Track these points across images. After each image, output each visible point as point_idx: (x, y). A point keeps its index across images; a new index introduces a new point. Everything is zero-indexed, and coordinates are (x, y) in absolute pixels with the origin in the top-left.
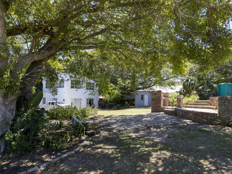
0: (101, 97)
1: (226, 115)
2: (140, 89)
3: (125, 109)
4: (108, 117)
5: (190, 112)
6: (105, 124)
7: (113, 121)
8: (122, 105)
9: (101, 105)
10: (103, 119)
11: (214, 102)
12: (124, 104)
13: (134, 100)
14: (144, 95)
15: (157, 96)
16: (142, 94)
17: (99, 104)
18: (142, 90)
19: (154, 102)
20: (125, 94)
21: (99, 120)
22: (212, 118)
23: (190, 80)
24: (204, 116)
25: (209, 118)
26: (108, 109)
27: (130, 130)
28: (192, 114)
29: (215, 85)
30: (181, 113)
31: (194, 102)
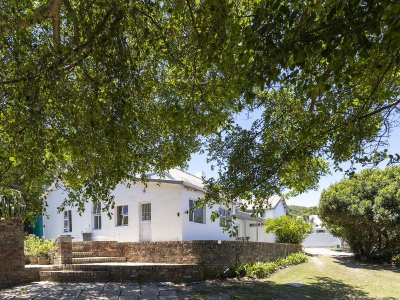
1: (216, 265)
24: (187, 270)
28: (165, 270)
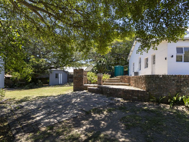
0: (8, 76)
2: (53, 68)
3: (39, 88)
4: (22, 101)
5: (120, 90)
6: (20, 115)
7: (33, 107)
8: (36, 84)
9: (9, 84)
10: (16, 105)
11: (125, 80)
12: (37, 82)
13: (48, 78)
14: (59, 74)
15: (79, 74)
16: (57, 73)
17: (5, 83)
18: (55, 69)
19: (76, 81)
20: (38, 72)
21: (9, 108)
22: (143, 95)
23: (102, 61)
24: (135, 93)
25: (140, 95)
26: (18, 88)
27: (66, 121)
28: (122, 92)
29: (113, 67)
30: (109, 91)
31: (108, 80)
